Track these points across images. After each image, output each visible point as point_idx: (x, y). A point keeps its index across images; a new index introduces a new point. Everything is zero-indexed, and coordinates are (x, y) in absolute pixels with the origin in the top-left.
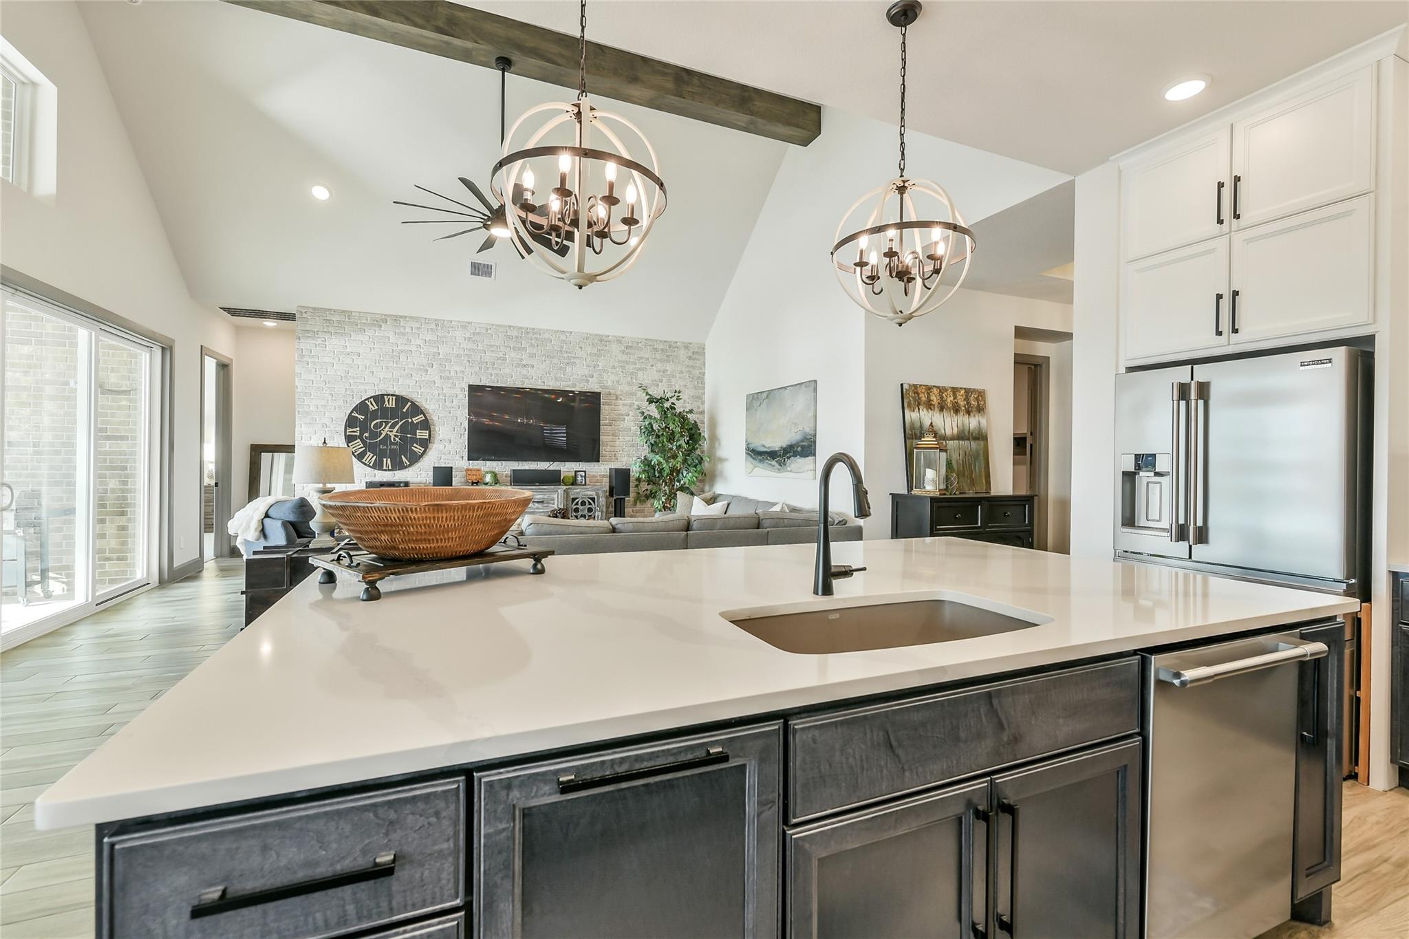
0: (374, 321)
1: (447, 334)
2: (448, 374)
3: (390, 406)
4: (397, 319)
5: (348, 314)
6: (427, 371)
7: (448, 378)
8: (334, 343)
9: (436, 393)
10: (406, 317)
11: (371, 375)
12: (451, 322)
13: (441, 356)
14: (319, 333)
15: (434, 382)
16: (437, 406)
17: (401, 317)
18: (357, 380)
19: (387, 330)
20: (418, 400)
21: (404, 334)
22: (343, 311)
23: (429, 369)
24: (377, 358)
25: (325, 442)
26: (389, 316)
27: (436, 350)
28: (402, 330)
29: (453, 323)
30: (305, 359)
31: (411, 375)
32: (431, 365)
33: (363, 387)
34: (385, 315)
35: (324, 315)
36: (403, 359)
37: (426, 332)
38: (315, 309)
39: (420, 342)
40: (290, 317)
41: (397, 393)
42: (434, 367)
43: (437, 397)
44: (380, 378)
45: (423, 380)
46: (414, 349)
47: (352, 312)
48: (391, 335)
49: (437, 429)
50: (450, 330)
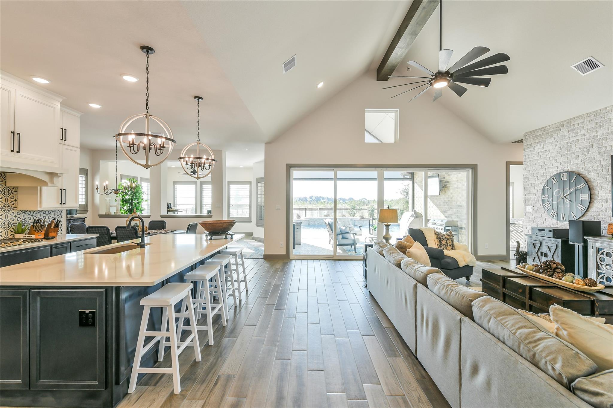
0: (557, 128)
1: (603, 119)
2: (604, 149)
3: (564, 179)
4: (569, 121)
5: (544, 129)
6: (588, 151)
7: (605, 152)
8: (539, 148)
9: (595, 165)
10: (574, 118)
11: (555, 161)
12: (606, 108)
13: (599, 138)
14: (532, 144)
15: (594, 157)
16: (596, 175)
17: (571, 119)
18: (549, 166)
19: (564, 131)
20: (583, 173)
21: (573, 130)
22: (542, 128)
23: (590, 150)
24: (559, 151)
25: (388, 207)
26: (564, 121)
27: (595, 134)
28: (572, 127)
29: (608, 108)
30: (527, 160)
31: (578, 156)
32: (591, 146)
33: (551, 170)
34: (562, 122)
35: (534, 134)
36: (573, 146)
37: (588, 123)
38: (530, 132)
39: (584, 132)
40: (521, 141)
41: (570, 170)
42: (594, 147)
43: (596, 168)
44: (560, 162)
45: (586, 158)
46: (579, 137)
47: (546, 127)
48: (566, 133)
49: (596, 192)
50: (606, 114)
